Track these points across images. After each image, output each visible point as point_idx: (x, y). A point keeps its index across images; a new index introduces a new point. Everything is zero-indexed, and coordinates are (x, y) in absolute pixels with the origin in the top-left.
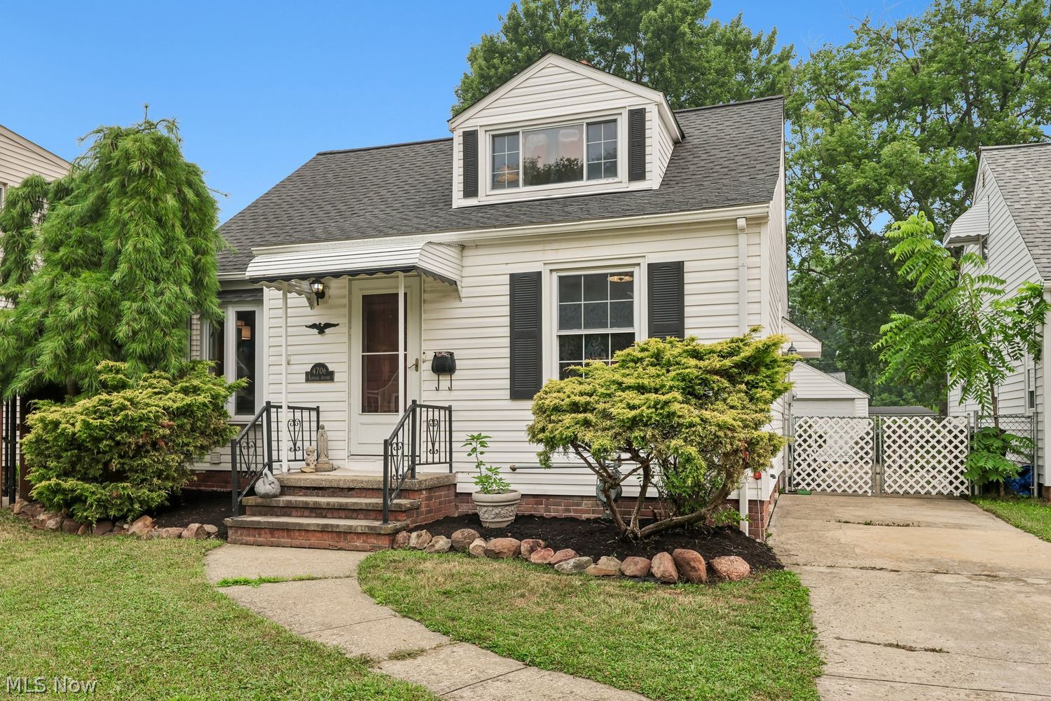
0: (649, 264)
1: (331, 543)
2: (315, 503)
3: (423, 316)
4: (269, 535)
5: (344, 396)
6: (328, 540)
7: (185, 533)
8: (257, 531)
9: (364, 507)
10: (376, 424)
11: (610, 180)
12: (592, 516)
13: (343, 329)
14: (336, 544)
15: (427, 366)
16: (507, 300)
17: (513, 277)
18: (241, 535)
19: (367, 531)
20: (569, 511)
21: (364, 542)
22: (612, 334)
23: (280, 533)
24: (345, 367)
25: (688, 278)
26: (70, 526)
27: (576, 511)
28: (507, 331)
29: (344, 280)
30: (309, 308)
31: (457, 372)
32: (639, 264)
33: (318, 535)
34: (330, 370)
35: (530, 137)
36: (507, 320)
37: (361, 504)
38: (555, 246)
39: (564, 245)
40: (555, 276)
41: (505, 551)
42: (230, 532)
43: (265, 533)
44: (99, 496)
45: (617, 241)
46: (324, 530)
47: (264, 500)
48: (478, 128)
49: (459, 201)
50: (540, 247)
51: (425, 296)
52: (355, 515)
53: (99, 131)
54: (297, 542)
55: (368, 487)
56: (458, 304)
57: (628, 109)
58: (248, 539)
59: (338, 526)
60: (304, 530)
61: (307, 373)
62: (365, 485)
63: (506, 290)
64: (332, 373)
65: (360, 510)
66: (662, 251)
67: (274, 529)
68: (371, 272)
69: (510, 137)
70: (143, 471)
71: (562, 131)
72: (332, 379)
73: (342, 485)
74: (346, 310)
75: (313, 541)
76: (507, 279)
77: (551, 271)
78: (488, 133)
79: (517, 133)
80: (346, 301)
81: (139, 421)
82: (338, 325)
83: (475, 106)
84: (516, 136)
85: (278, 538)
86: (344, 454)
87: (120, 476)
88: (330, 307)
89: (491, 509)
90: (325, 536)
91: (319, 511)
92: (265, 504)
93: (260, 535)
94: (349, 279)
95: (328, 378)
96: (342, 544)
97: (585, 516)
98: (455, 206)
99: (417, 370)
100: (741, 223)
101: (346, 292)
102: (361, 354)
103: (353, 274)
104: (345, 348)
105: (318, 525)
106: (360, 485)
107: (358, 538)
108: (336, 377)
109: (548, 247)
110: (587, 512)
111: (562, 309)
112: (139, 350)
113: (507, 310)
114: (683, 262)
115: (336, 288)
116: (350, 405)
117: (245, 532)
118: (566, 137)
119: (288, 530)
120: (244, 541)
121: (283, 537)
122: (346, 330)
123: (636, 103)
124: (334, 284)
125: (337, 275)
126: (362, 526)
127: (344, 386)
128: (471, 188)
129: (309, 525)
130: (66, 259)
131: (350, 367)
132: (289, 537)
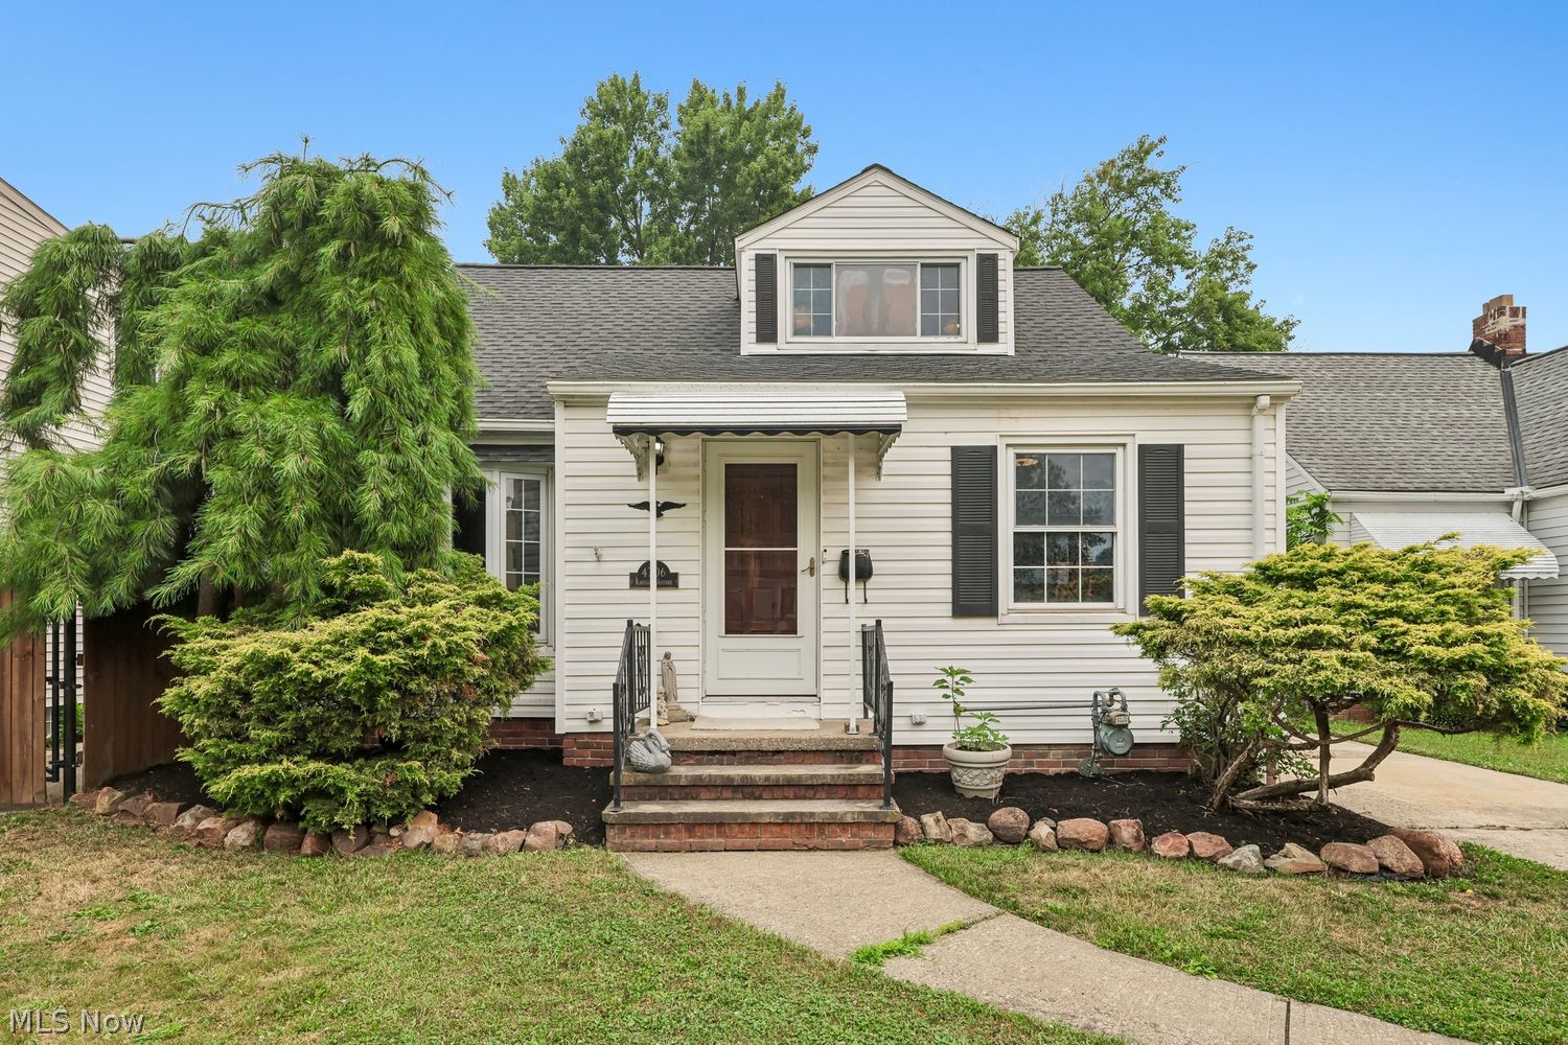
0: (1140, 446)
1: (797, 841)
2: (744, 777)
3: (823, 499)
4: (684, 834)
5: (696, 610)
6: (791, 836)
7: (531, 839)
8: (662, 829)
9: (829, 781)
10: (748, 650)
11: (952, 339)
12: (1063, 770)
13: (692, 512)
14: (805, 841)
15: (829, 569)
16: (947, 482)
17: (955, 450)
18: (633, 836)
19: (862, 819)
20: (1031, 764)
21: (853, 836)
22: (1083, 533)
23: (705, 829)
24: (696, 568)
25: (1188, 465)
26: (282, 838)
27: (1041, 764)
28: (947, 524)
29: (695, 440)
30: (636, 479)
31: (873, 578)
32: (1124, 445)
33: (774, 829)
34: (672, 571)
35: (846, 272)
36: (947, 510)
37: (824, 776)
38: (1014, 413)
39: (1026, 413)
40: (1012, 452)
41: (1094, 839)
42: (610, 833)
43: (679, 831)
44: (363, 786)
45: (1098, 413)
46: (788, 821)
47: (652, 777)
48: (777, 252)
49: (749, 345)
50: (994, 413)
51: (824, 471)
52: (811, 793)
53: (274, 160)
54: (730, 842)
55: (810, 748)
56: (874, 484)
57: (977, 252)
58: (646, 841)
59: (812, 814)
60: (752, 823)
61: (632, 576)
62: (804, 746)
63: (947, 468)
64: (676, 576)
65: (823, 785)
66: (1158, 430)
67: (694, 824)
68: (742, 431)
69: (816, 270)
70: (435, 740)
71: (888, 270)
72: (675, 585)
73: (765, 746)
74: (698, 485)
75: (766, 838)
76: (947, 454)
77: (1008, 445)
78: (788, 261)
79: (829, 266)
80: (698, 471)
81: (447, 656)
82: (684, 505)
83: (772, 222)
84: (826, 270)
85: (702, 837)
86: (695, 695)
87: (393, 749)
88: (671, 479)
89: (985, 772)
90: (787, 830)
91: (746, 790)
92: (653, 782)
93: (667, 834)
94: (703, 440)
95: (670, 582)
96: (816, 841)
97: (1052, 771)
98: (744, 351)
99: (812, 574)
100: (1264, 401)
101: (698, 457)
102: (724, 549)
103: (712, 431)
104: (697, 540)
105: (777, 815)
106: (796, 747)
107: (844, 831)
108: (681, 580)
109: (1005, 413)
110: (1056, 764)
111: (1019, 497)
112: (395, 534)
113: (947, 496)
114: (1183, 445)
115: (679, 449)
116: (704, 622)
117: (640, 831)
118: (894, 278)
119: (721, 825)
120: (637, 846)
121: (711, 836)
122: (698, 513)
123: (987, 246)
124: (678, 444)
125: (684, 431)
126: (853, 813)
127: (695, 596)
128: (766, 331)
129: (760, 815)
130: (238, 370)
131: (704, 567)
132: (720, 835)
